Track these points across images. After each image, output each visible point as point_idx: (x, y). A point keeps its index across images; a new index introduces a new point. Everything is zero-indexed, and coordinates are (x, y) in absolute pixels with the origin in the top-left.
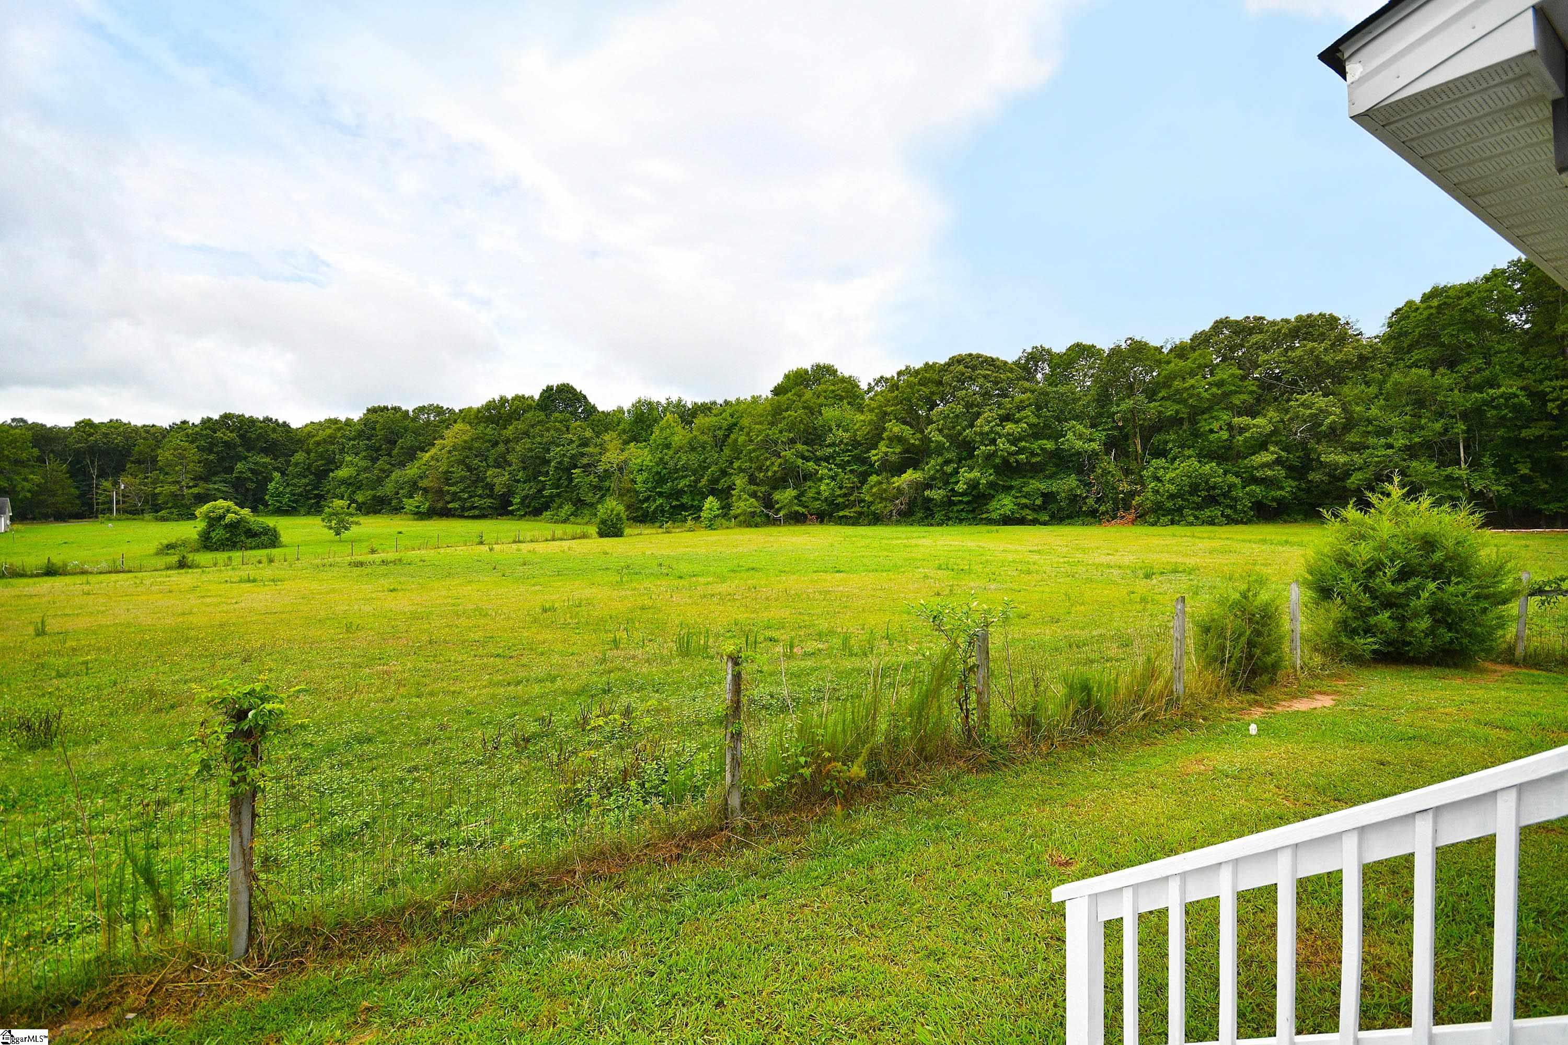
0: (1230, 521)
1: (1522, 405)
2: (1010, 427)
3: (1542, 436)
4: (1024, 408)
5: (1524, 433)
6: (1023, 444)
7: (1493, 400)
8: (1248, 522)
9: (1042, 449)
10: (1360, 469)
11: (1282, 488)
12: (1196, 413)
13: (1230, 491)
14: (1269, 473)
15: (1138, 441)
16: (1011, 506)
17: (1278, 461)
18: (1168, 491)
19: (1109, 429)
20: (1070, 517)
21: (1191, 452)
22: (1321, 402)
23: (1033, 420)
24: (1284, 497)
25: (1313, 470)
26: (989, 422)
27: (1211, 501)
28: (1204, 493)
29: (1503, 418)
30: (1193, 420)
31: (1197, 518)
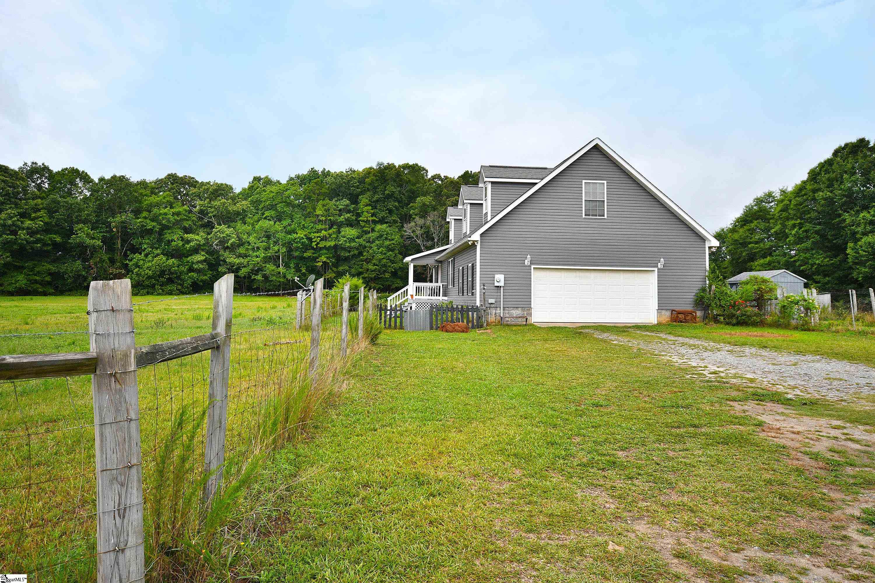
0: (182, 293)
1: (305, 242)
2: (28, 223)
3: (310, 256)
4: (39, 210)
5: (305, 255)
6: (39, 236)
7: (295, 239)
8: (189, 293)
9: (51, 241)
10: (245, 267)
11: (206, 275)
12: (165, 228)
13: (180, 275)
14: (201, 266)
15: (119, 241)
16: (24, 282)
17: (205, 261)
18: (147, 274)
19: (104, 232)
20: (70, 290)
21: (159, 251)
22: (229, 231)
23: (47, 220)
24: (207, 280)
25: (221, 265)
26: (12, 217)
27: (170, 281)
28: (167, 276)
29: (298, 247)
30: (161, 233)
31: (163, 291)
